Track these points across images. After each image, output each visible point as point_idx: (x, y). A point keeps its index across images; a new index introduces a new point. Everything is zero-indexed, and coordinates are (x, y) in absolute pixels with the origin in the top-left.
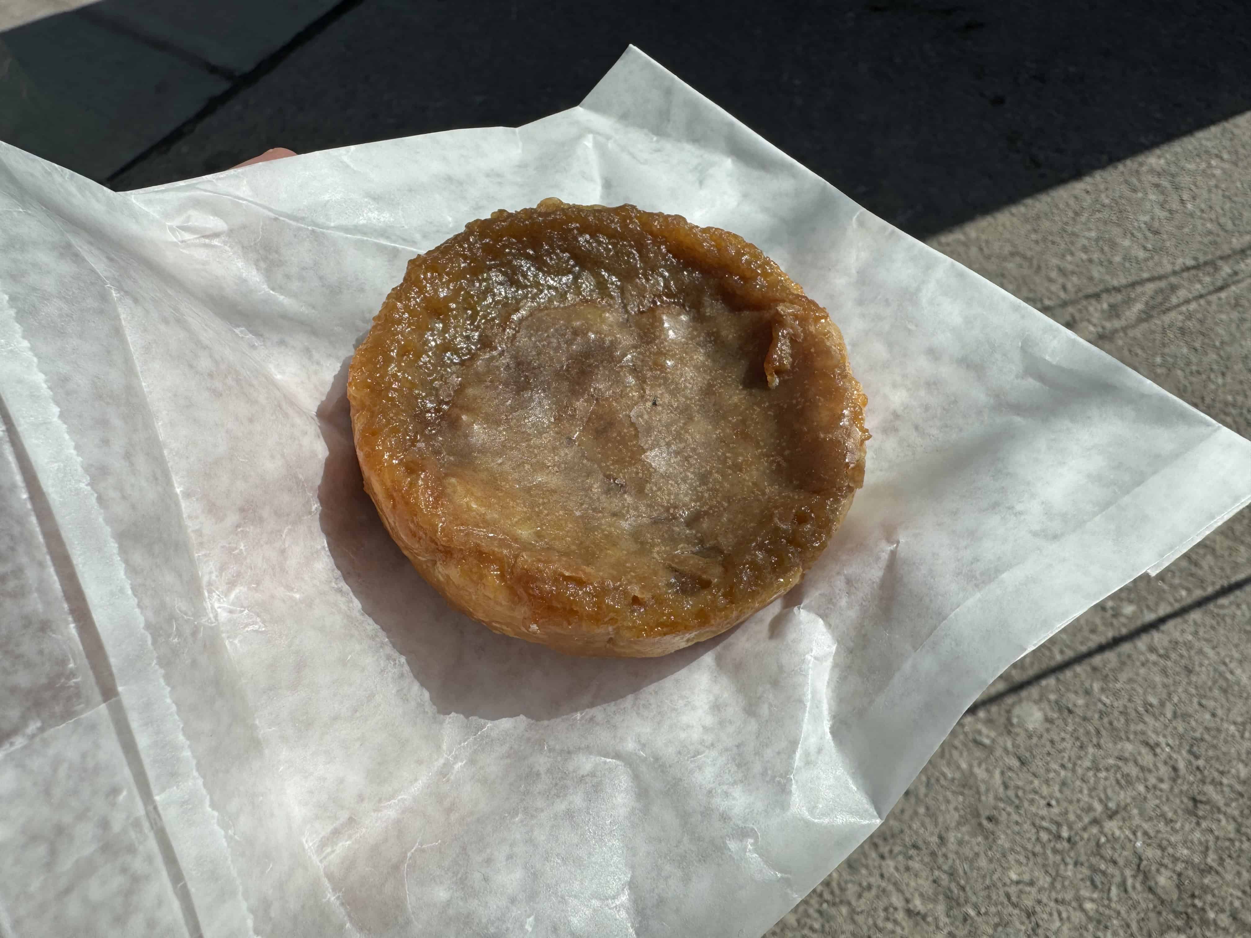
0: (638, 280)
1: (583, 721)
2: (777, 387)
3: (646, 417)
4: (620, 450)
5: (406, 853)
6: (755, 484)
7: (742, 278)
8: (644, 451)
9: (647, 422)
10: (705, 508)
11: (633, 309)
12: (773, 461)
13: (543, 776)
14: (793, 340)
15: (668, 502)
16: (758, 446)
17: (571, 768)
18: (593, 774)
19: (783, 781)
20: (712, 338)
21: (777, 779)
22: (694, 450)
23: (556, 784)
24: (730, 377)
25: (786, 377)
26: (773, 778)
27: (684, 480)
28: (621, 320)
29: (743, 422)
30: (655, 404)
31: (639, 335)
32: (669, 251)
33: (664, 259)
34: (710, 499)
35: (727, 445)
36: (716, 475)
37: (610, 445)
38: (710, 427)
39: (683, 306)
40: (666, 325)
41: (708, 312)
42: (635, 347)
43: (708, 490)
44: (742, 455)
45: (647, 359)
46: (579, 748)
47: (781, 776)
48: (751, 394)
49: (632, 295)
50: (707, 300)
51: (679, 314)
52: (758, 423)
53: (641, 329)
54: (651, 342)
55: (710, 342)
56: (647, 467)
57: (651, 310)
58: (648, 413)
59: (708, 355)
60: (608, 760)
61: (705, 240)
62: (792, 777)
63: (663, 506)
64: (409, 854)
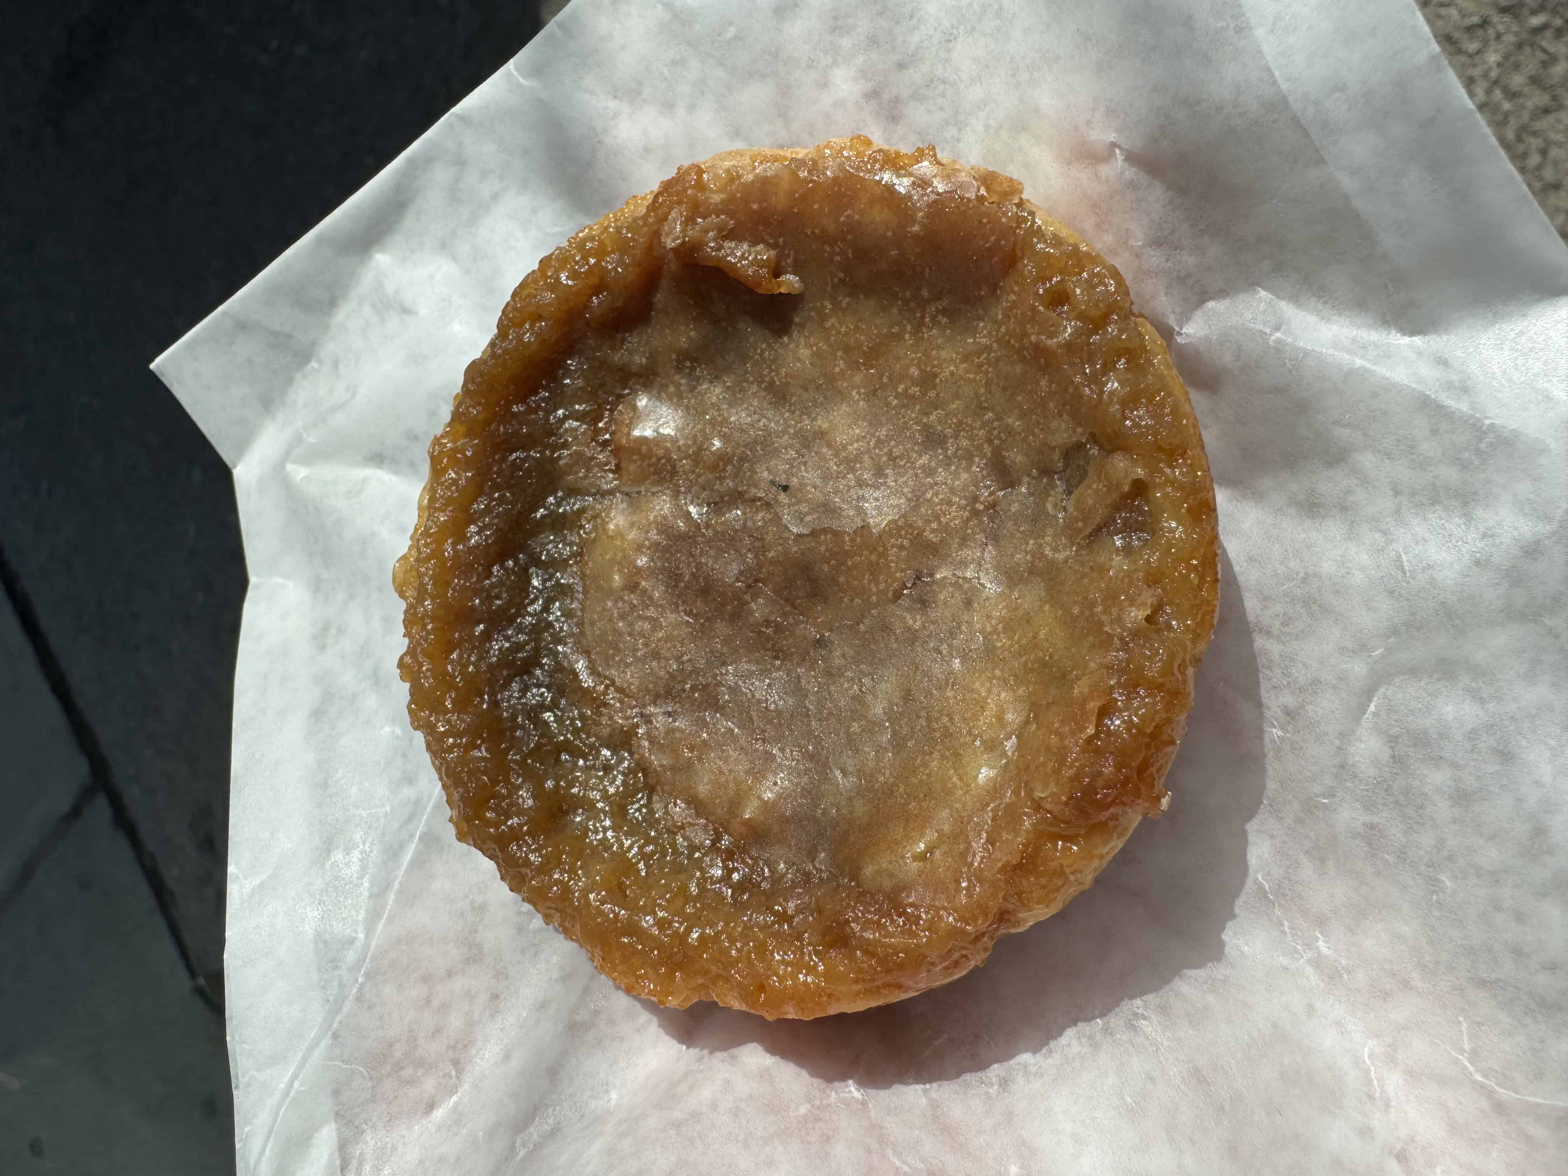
0: (561, 462)
1: (1290, 728)
2: (802, 280)
3: (804, 508)
4: (855, 566)
5: (1475, 1082)
6: (966, 358)
7: (597, 291)
8: (865, 527)
9: (813, 510)
10: (987, 449)
11: (609, 481)
12: (933, 318)
13: (1375, 820)
14: (730, 235)
15: (963, 508)
16: (899, 337)
17: (1372, 772)
18: (1393, 740)
19: (1491, 438)
20: (688, 364)
21: (1483, 446)
22: (879, 442)
23: (1397, 803)
24: (763, 351)
25: (789, 261)
26: (1478, 452)
27: (931, 472)
28: (624, 505)
29: (847, 349)
30: (785, 488)
31: (659, 482)
32: (523, 400)
33: (535, 411)
34: (971, 438)
35: (883, 387)
36: (933, 417)
37: (842, 579)
38: (844, 407)
39: (620, 397)
40: (649, 433)
41: (639, 360)
42: (676, 494)
43: (956, 437)
44: (907, 368)
45: (701, 480)
46: (1339, 748)
47: (1480, 440)
48: (803, 326)
49: (586, 477)
50: (618, 357)
51: (634, 408)
52: (857, 327)
53: (646, 478)
54: (674, 467)
55: (693, 369)
56: (894, 529)
57: (617, 452)
58: (799, 502)
59: (716, 378)
60: (1372, 708)
61: (519, 338)
62: (1487, 422)
63: (968, 519)
64: (1479, 1077)
